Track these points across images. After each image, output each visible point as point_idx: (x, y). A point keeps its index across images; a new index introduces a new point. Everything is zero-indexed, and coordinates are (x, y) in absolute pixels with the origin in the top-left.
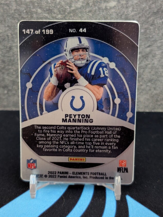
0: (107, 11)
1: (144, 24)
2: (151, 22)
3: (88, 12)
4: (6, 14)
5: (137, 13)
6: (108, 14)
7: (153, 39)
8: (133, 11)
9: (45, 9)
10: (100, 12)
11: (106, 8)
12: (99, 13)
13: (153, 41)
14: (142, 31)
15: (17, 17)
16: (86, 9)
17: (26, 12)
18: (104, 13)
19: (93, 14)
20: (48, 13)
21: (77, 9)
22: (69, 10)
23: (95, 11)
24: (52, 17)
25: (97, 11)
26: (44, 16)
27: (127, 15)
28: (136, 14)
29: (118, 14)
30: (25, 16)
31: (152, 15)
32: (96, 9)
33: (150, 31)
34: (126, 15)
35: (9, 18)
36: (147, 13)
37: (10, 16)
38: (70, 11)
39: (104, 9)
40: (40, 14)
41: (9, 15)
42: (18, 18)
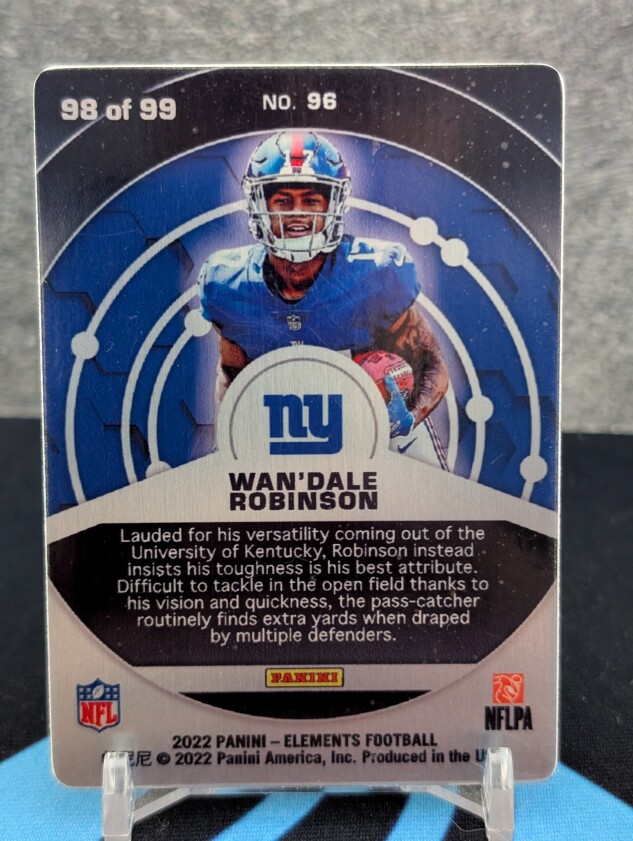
0: (438, 22)
1: (580, 76)
2: (610, 67)
3: (364, 23)
4: (42, 25)
5: (552, 28)
6: (443, 30)
7: (616, 136)
8: (538, 20)
9: (194, 10)
10: (407, 23)
11: (432, 7)
12: (405, 26)
13: (616, 142)
14: (575, 102)
15: (85, 37)
16: (353, 10)
17: (121, 18)
18: (424, 29)
19: (384, 31)
20: (207, 26)
21: (320, 9)
22: (287, 12)
23: (391, 20)
24: (223, 41)
25: (397, 20)
26: (192, 38)
27: (515, 38)
28: (550, 33)
29: (478, 34)
30: (117, 37)
31: (612, 37)
32: (394, 12)
33: (603, 104)
34: (511, 37)
35: (53, 43)
36: (595, 31)
37: (56, 33)
38: (291, 17)
39: (424, 11)
40: (177, 26)
41: (54, 29)
42: (87, 44)
